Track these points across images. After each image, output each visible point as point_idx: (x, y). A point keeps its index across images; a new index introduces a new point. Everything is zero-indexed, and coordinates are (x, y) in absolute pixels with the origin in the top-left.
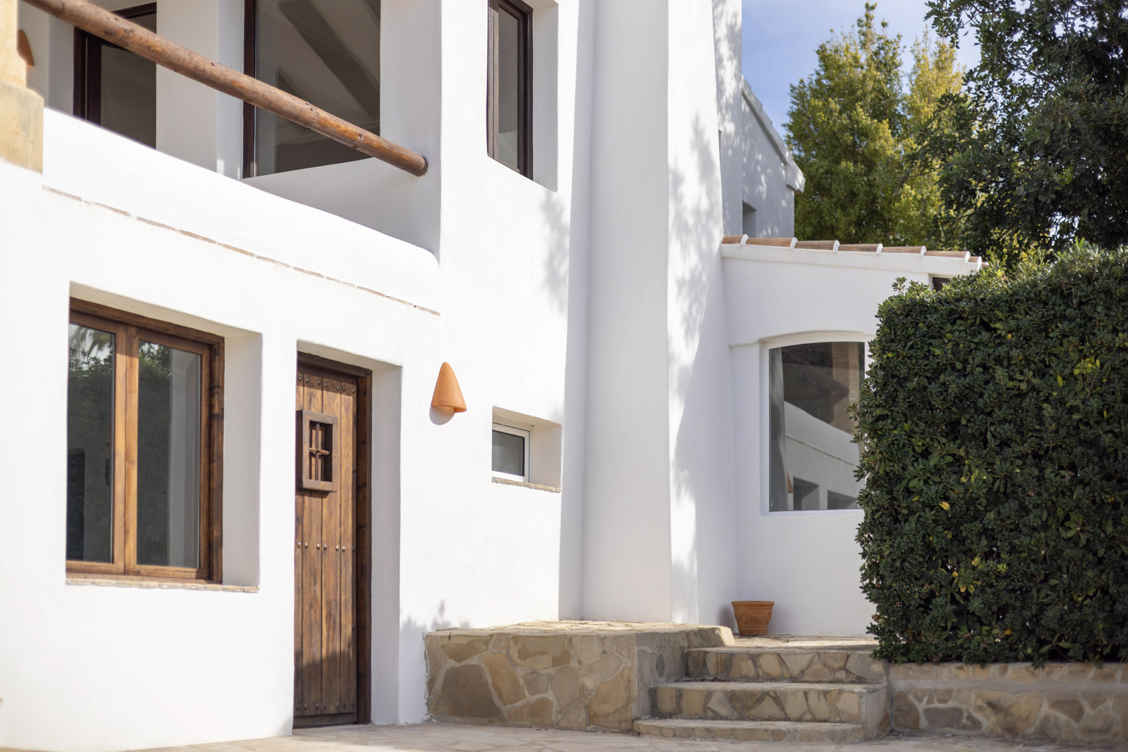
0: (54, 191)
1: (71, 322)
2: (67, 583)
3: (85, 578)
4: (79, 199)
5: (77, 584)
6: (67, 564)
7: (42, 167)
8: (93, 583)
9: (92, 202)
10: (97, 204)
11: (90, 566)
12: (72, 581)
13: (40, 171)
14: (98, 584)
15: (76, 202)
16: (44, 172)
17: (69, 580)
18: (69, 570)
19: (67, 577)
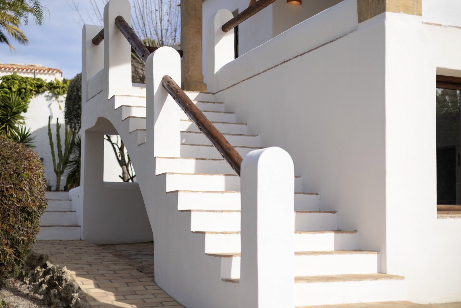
0: (428, 23)
1: (437, 87)
2: (438, 218)
3: (448, 214)
4: (441, 25)
5: (443, 218)
6: (437, 207)
7: (422, 13)
8: (451, 217)
9: (447, 26)
10: (450, 26)
11: (450, 207)
12: (440, 216)
13: (421, 15)
14: (454, 217)
15: (439, 27)
16: (423, 15)
17: (439, 216)
18: (439, 210)
19: (438, 214)
